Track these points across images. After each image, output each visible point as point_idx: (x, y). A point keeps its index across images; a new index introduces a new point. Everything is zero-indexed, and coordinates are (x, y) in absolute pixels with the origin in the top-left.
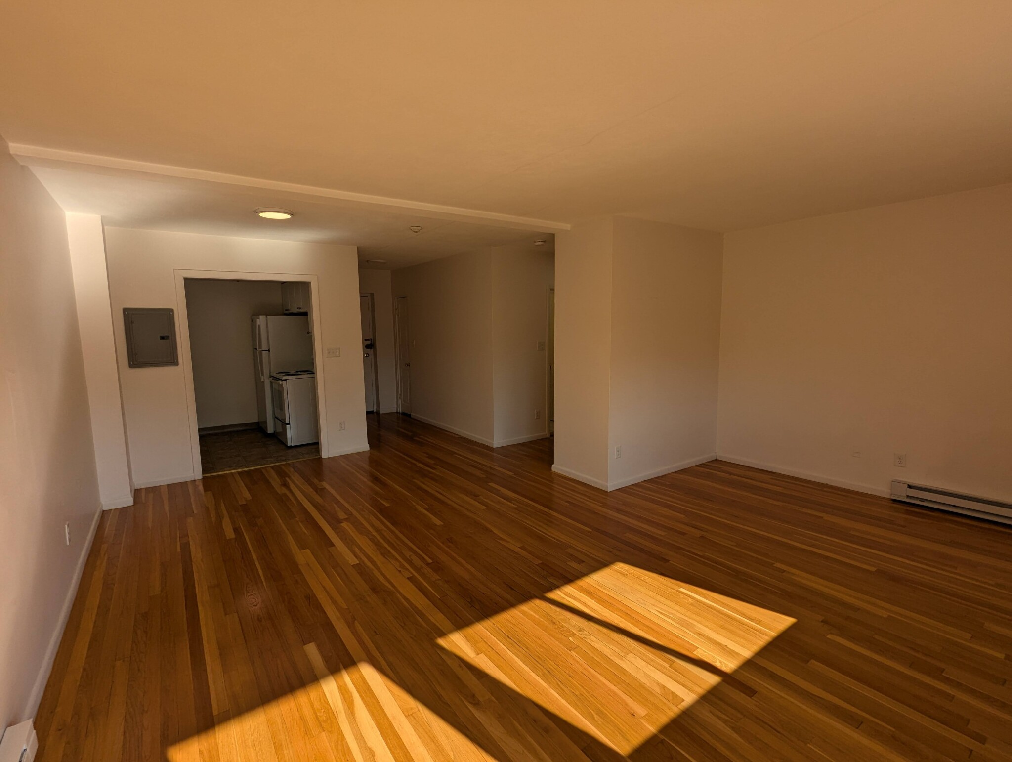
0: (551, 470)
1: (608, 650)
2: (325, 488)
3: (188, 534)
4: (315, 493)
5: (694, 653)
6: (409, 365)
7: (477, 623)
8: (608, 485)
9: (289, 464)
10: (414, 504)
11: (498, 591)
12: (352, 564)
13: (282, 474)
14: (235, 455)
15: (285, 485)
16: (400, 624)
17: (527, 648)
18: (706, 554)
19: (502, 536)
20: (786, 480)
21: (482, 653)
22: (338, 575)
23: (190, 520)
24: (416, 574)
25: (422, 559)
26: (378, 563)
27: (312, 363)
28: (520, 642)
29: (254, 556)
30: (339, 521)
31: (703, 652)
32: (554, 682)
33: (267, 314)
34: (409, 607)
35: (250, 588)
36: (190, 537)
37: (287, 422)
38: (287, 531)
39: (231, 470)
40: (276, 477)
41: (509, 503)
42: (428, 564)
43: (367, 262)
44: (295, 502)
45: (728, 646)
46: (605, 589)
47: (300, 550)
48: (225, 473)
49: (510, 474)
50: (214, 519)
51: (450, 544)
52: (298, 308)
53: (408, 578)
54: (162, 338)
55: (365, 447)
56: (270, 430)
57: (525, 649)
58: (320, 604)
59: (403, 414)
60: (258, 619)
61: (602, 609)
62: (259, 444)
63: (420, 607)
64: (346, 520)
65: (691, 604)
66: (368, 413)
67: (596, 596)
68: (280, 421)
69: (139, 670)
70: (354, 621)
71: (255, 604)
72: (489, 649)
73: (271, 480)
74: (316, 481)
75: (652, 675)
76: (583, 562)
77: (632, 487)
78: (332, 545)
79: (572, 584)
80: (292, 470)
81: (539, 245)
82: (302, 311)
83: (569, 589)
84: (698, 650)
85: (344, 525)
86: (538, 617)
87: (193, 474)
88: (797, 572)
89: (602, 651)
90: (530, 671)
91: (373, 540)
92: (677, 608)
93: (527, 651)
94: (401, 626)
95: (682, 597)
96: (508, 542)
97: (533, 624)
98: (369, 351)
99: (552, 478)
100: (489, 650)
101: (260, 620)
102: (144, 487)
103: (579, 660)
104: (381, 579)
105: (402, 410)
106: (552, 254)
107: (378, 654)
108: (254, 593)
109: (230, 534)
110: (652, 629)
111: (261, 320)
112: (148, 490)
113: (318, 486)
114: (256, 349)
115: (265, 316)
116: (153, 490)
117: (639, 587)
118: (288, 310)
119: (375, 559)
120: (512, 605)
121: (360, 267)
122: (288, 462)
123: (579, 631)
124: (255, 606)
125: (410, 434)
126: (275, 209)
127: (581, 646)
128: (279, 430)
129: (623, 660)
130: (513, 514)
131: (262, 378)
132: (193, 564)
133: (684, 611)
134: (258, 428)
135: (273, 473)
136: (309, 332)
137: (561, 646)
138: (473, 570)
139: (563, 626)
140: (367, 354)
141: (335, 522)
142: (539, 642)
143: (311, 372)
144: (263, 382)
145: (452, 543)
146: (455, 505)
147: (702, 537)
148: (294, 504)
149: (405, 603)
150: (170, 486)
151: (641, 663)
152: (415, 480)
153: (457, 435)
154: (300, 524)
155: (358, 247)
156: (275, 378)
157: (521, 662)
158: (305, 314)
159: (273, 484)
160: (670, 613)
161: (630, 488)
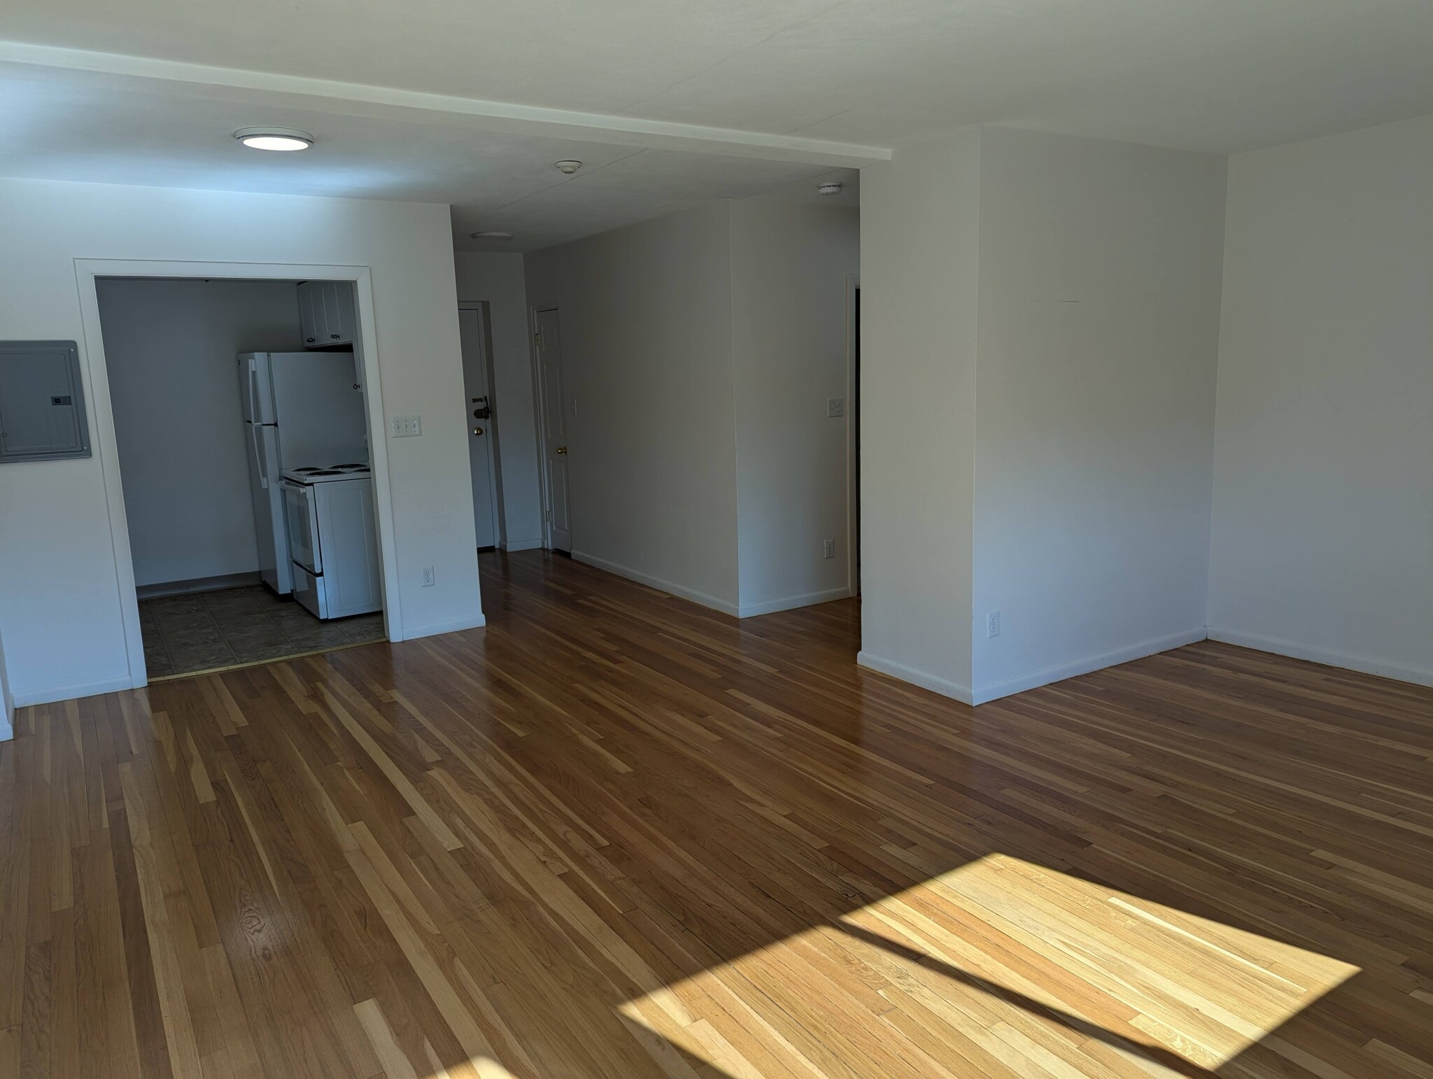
0: (856, 663)
1: (954, 1015)
2: (397, 702)
3: (123, 795)
4: (375, 711)
5: (1130, 1022)
6: (564, 451)
7: (707, 971)
8: (973, 691)
9: (323, 656)
10: (574, 731)
11: (738, 900)
12: (448, 850)
13: (309, 675)
14: (212, 638)
15: (316, 696)
16: (543, 964)
17: (793, 1010)
18: (1170, 830)
19: (749, 793)
20: (1356, 682)
21: (702, 1018)
22: (422, 871)
23: (126, 768)
24: (576, 868)
25: (589, 839)
26: (502, 847)
27: (365, 448)
28: (779, 997)
29: (255, 837)
30: (426, 767)
31: (1148, 1021)
32: (843, 1075)
33: (269, 350)
34: (563, 932)
35: (248, 898)
36: (127, 801)
37: (318, 570)
38: (318, 785)
39: (203, 669)
40: (297, 681)
41: (765, 728)
42: (600, 849)
43: (473, 236)
44: (335, 731)
45: (1202, 1011)
46: (955, 897)
47: (347, 824)
48: (194, 673)
49: (771, 670)
50: (172, 766)
51: (648, 811)
52: (333, 337)
53: (560, 876)
54: (57, 401)
55: (479, 620)
56: (284, 588)
57: (789, 1012)
58: (385, 925)
59: (558, 552)
60: (264, 956)
61: (947, 936)
62: (263, 616)
63: (582, 931)
64: (438, 763)
65: (1132, 930)
66: (481, 551)
67: (935, 910)
68: (305, 569)
69: (39, 1047)
70: (454, 957)
71: (258, 927)
72: (718, 1011)
73: (286, 688)
74: (377, 688)
75: (1041, 1064)
76: (916, 844)
77: (1023, 697)
78: (411, 812)
79: (901, 896)
80: (329, 667)
81: (827, 194)
82: (340, 342)
83: (895, 904)
84: (1139, 1016)
85: (436, 774)
86: (816, 950)
87: (129, 677)
88: (1361, 868)
89: (942, 1016)
90: (798, 1052)
91: (492, 803)
92: (1102, 935)
93: (791, 1014)
94: (545, 967)
95: (1114, 915)
96: (763, 805)
97: (805, 963)
98: (481, 422)
99: (857, 679)
100: (717, 1013)
101: (267, 957)
102: (33, 703)
103: (896, 1033)
104: (507, 876)
105: (552, 546)
106: (853, 213)
107: (500, 1021)
108: (256, 906)
109: (205, 793)
110: (1047, 976)
111: (257, 362)
112: (40, 709)
113: (382, 698)
114: (250, 422)
115: (265, 354)
116: (53, 710)
117: (1026, 895)
118: (313, 340)
119: (496, 840)
120: (778, 936)
121: (457, 248)
122: (320, 651)
123: (898, 977)
124: (259, 931)
125: (569, 592)
126: (273, 131)
127: (901, 1007)
128: (302, 586)
129: (985, 1034)
130: (775, 752)
131: (264, 481)
132: (135, 851)
133: (1115, 942)
134: (262, 585)
135: (291, 674)
136: (357, 386)
137: (862, 1005)
138: (689, 859)
139: (866, 969)
140: (479, 429)
141: (416, 769)
142: (817, 998)
143: (364, 467)
144: (267, 490)
145: (650, 808)
146: (659, 735)
147: (1164, 797)
148: (333, 733)
149: (554, 923)
150: (84, 703)
151: (1020, 1041)
152: (577, 685)
153: (666, 593)
154: (347, 773)
155: (451, 206)
156: (290, 481)
157: (780, 1036)
158: (348, 348)
159: (293, 695)
160: (1085, 945)
161: (1021, 700)
